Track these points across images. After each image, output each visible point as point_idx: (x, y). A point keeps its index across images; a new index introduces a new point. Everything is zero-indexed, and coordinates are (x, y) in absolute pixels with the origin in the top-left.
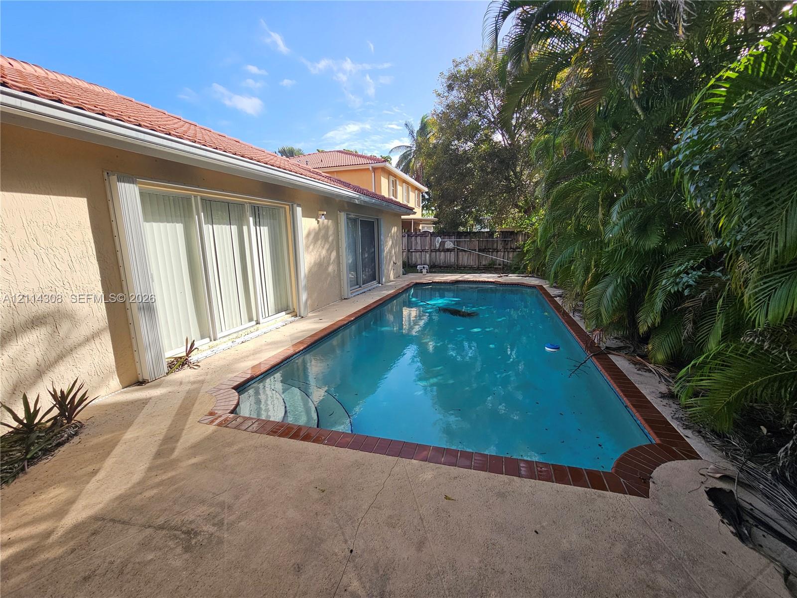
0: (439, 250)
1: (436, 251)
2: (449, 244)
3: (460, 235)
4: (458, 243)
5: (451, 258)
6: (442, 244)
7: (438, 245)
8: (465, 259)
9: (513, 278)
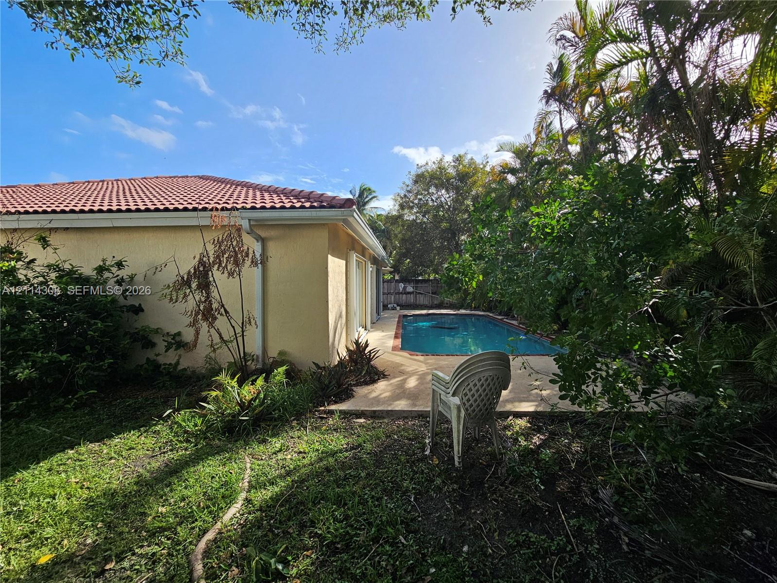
0: (401, 293)
1: (399, 293)
2: (410, 289)
3: (418, 281)
4: (416, 288)
5: (411, 299)
6: (405, 288)
7: (401, 290)
8: (421, 300)
9: (463, 311)
